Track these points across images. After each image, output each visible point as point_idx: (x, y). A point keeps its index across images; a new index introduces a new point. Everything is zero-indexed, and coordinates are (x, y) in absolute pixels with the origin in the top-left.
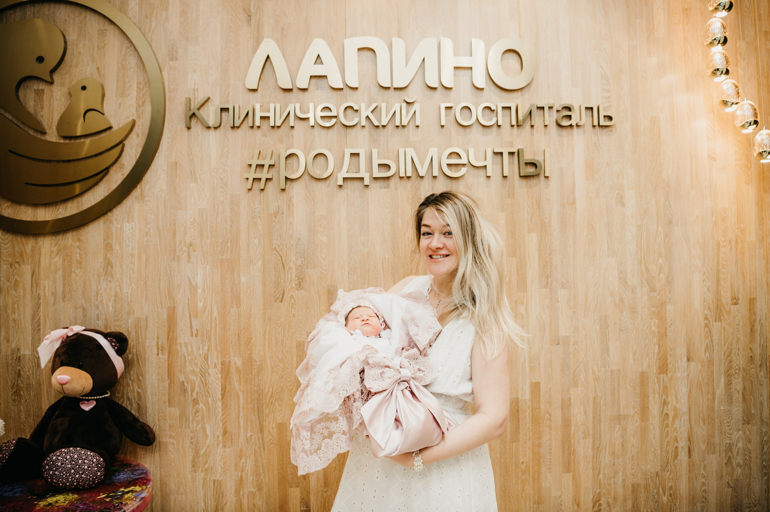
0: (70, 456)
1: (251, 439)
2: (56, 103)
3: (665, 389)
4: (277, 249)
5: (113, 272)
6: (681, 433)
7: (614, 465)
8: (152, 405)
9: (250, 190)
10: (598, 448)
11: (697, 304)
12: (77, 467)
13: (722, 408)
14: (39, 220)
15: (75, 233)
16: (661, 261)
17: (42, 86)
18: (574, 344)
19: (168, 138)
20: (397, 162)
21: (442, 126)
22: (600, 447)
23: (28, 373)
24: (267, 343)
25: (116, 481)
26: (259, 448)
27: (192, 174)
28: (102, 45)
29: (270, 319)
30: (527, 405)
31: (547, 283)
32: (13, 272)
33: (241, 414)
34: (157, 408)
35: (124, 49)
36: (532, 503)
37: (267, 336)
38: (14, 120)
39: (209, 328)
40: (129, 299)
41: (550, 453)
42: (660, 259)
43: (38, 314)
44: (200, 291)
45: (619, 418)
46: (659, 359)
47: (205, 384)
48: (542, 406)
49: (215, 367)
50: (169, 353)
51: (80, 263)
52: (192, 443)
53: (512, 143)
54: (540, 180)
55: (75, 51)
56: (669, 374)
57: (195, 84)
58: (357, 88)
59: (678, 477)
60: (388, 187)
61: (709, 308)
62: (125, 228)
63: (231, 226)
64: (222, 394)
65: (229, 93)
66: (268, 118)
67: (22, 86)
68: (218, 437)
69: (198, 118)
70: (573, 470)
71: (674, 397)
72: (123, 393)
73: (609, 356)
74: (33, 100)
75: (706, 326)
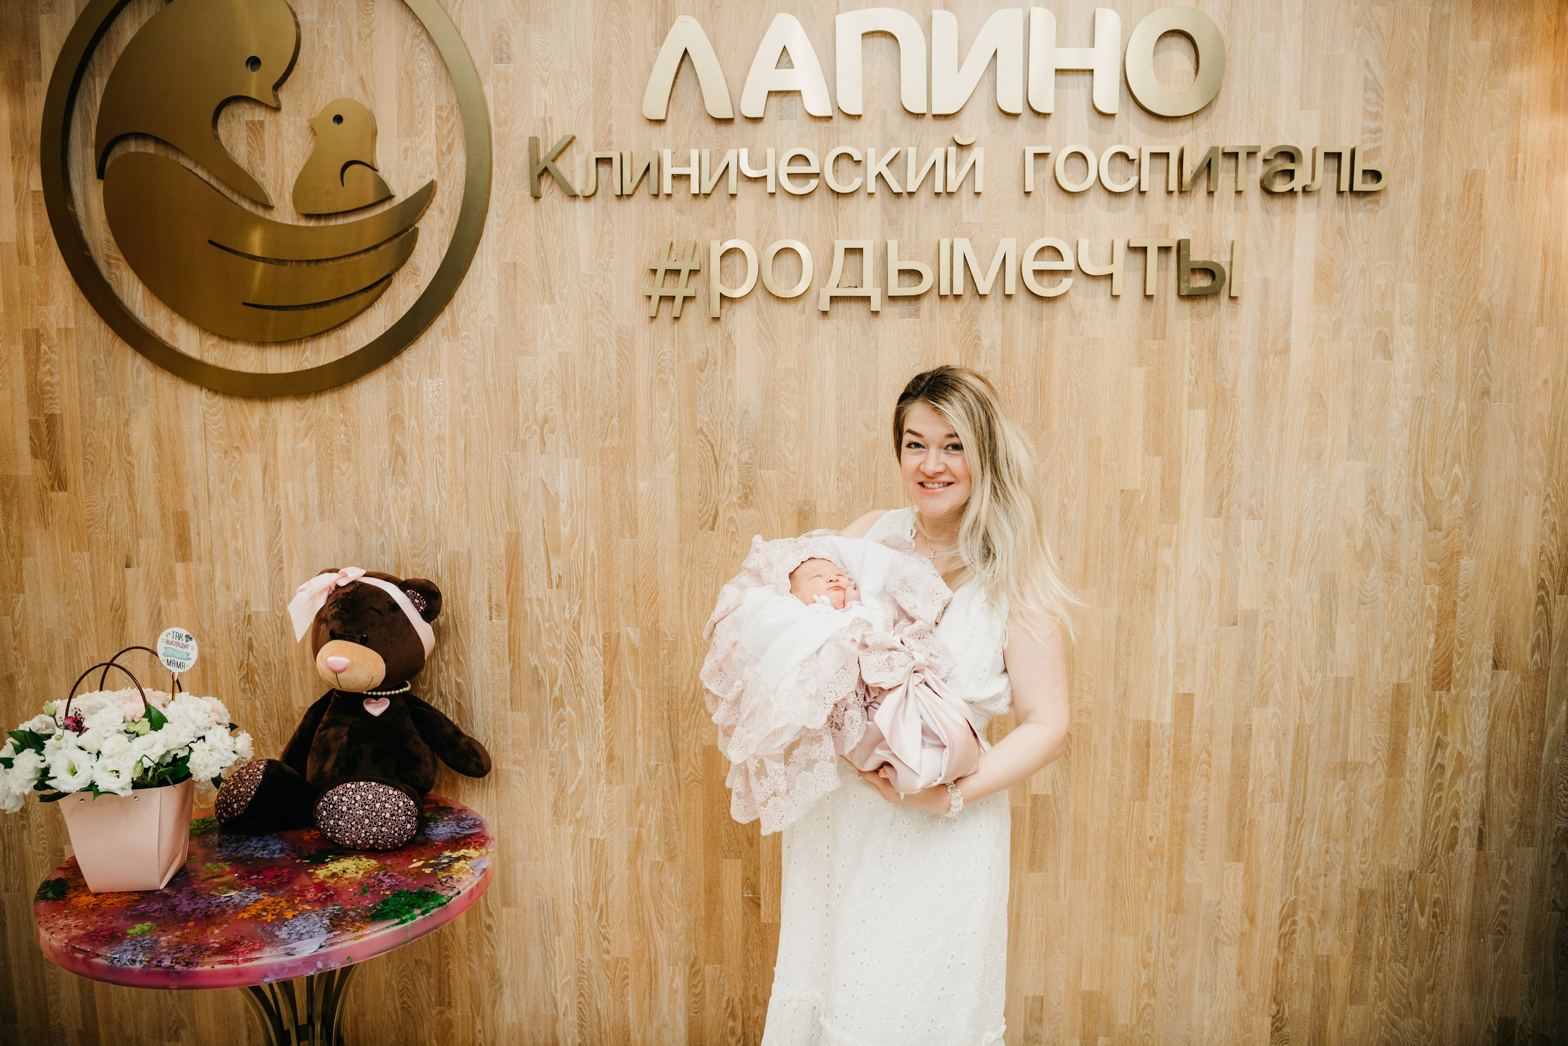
0: (361, 796)
1: (656, 772)
2: (288, 148)
3: (1443, 717)
4: (705, 430)
5: (407, 469)
6: (1466, 802)
7: (1327, 852)
8: (482, 705)
9: (653, 318)
10: (1298, 820)
11: (1526, 558)
12: (374, 814)
13: (1557, 761)
14: (270, 371)
15: (335, 396)
16: (1457, 470)
17: (259, 114)
18: (1266, 626)
19: (497, 216)
20: (936, 265)
21: (1028, 193)
22: (1302, 817)
23: (265, 644)
24: (685, 604)
25: (434, 837)
26: (670, 788)
27: (544, 288)
28: (367, 31)
29: (691, 560)
30: (1166, 734)
31: (1221, 507)
32: (230, 465)
33: (639, 727)
34: (491, 711)
35: (408, 40)
36: (1164, 911)
37: (686, 591)
38: (213, 182)
39: (581, 573)
40: (437, 518)
41: (1205, 824)
42: (1457, 466)
43: (278, 542)
44: (563, 506)
45: (1344, 769)
46: (1435, 662)
47: (576, 673)
48: (1195, 737)
49: (593, 643)
50: (511, 616)
51: (348, 451)
52: (552, 774)
53: (1167, 226)
54: (1219, 304)
55: (316, 44)
56: (1453, 691)
57: (546, 108)
58: (859, 116)
59: (1452, 884)
60: (916, 314)
61: (1551, 566)
62: (425, 389)
63: (619, 387)
64: (605, 691)
65: (611, 125)
66: (688, 176)
67: (223, 114)
68: (598, 765)
69: (553, 177)
70: (1246, 856)
71: (1459, 735)
72: (431, 684)
73: (1334, 651)
74: (245, 141)
75: (1541, 601)
